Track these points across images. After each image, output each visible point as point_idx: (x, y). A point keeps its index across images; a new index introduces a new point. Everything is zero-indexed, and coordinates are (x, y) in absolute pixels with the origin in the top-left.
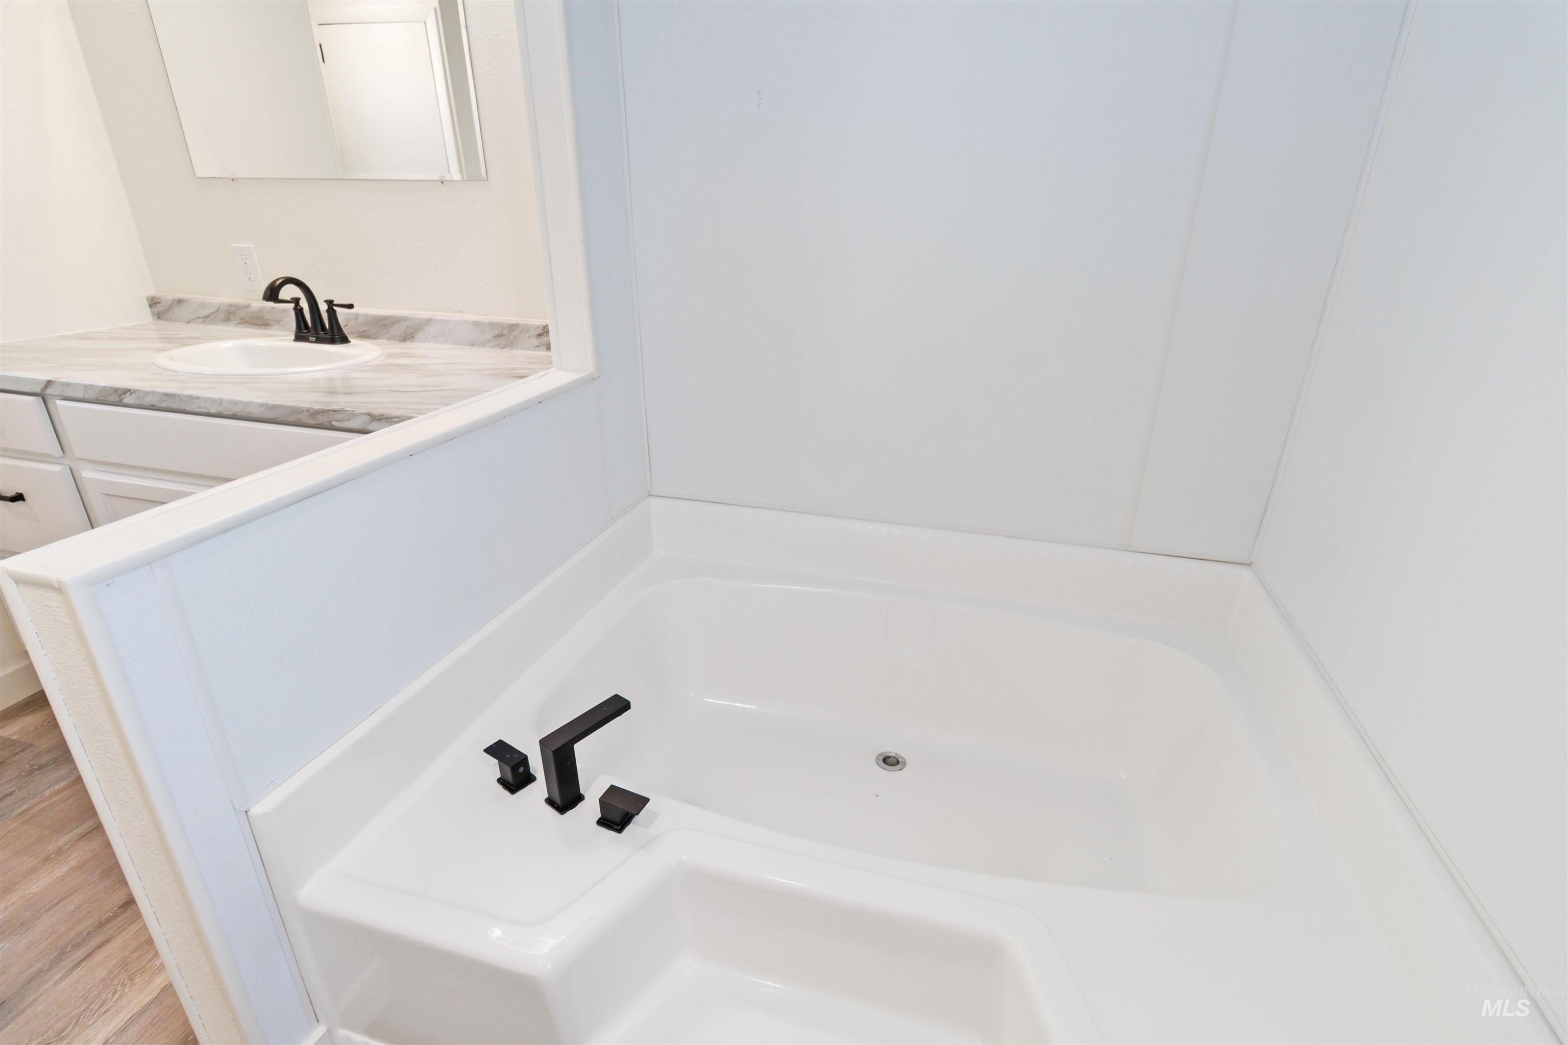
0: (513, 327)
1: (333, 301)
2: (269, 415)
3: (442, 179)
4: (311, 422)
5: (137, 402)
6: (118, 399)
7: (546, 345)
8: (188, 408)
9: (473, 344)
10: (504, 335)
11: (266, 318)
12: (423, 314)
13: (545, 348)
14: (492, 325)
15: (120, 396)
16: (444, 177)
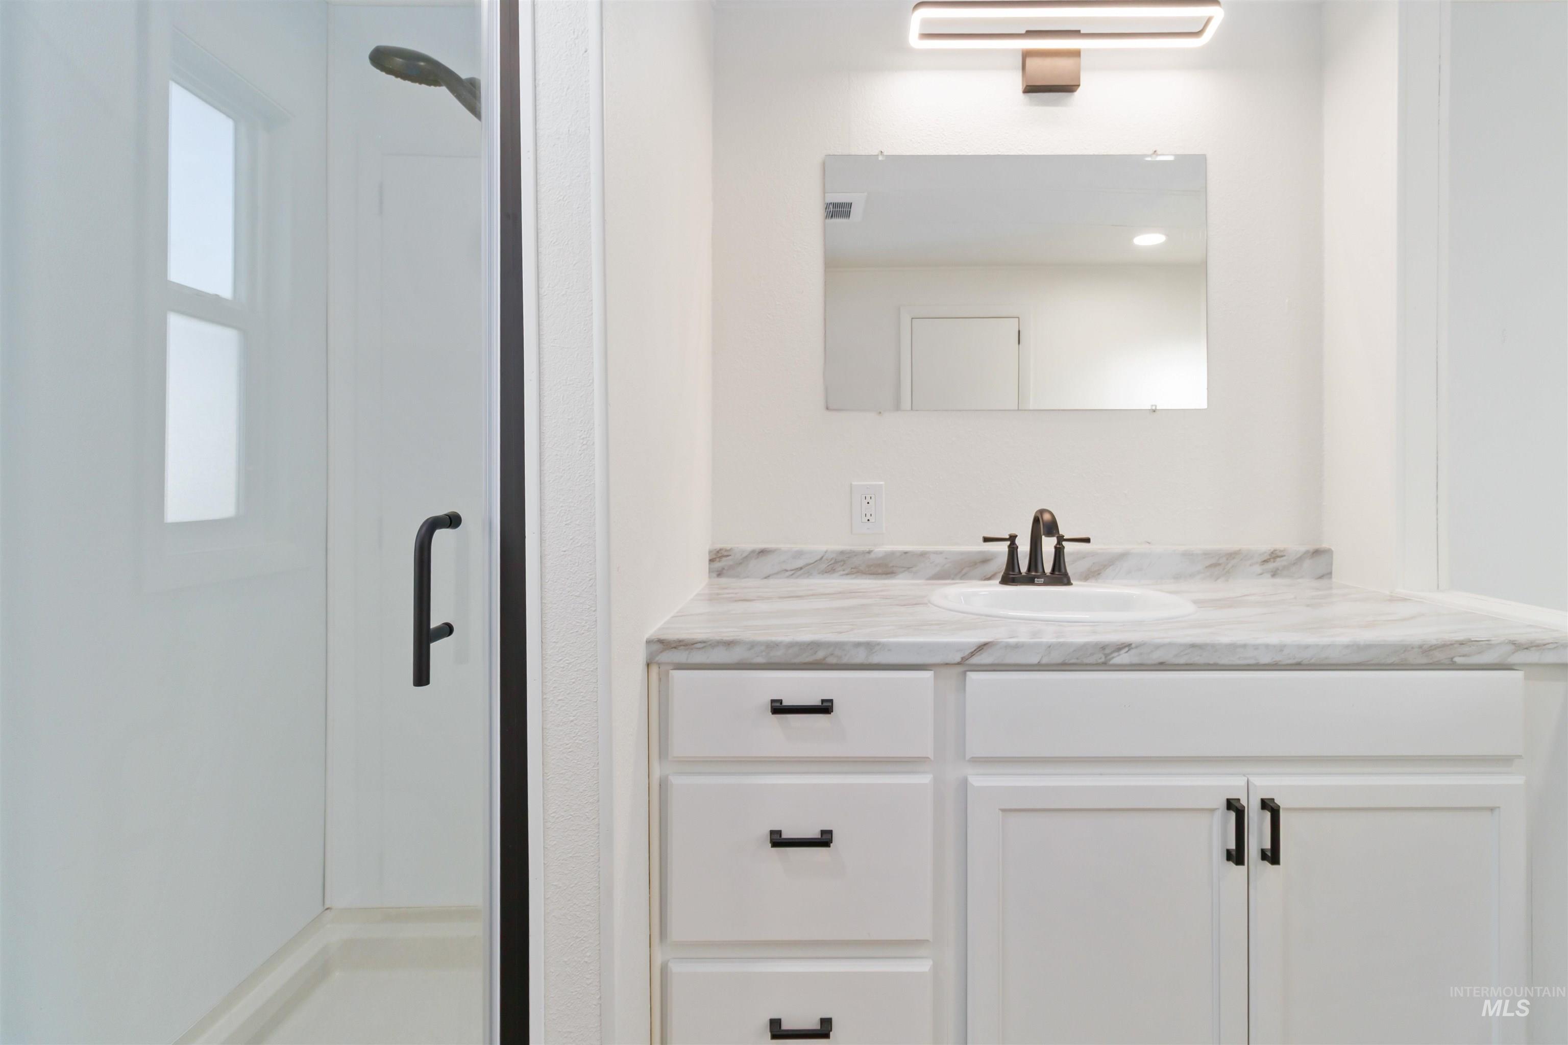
0: (1232, 555)
1: (1064, 536)
2: (1356, 658)
3: (1154, 408)
4: (1424, 660)
5: (1136, 660)
6: (1103, 660)
7: (1272, 572)
8: (1224, 661)
9: (1177, 577)
10: (1219, 564)
11: (891, 565)
12: (1118, 548)
13: (1269, 575)
14: (1206, 554)
15: (1106, 655)
16: (1156, 406)
